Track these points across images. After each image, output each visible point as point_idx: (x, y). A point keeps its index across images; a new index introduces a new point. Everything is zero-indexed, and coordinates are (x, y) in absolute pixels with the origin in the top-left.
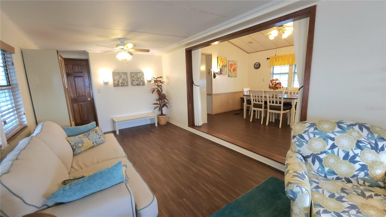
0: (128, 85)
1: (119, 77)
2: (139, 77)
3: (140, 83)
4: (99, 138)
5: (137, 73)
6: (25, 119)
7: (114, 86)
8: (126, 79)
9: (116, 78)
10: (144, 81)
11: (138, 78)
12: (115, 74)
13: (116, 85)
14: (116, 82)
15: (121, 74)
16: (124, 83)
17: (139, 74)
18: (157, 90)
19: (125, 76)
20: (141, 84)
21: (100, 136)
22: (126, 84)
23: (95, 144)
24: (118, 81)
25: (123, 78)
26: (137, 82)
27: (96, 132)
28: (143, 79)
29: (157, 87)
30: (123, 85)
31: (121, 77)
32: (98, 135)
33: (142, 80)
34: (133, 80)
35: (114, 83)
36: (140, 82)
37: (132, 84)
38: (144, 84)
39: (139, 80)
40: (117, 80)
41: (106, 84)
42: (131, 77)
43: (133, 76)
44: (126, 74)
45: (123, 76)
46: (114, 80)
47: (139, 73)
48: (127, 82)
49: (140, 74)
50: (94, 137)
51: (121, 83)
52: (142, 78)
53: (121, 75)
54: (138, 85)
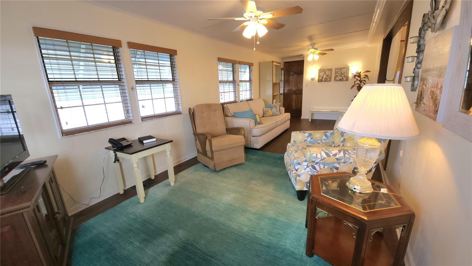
0: (330, 81)
1: (323, 73)
2: (343, 72)
3: (343, 79)
4: (277, 112)
5: (341, 69)
6: (252, 96)
7: (318, 81)
8: (330, 75)
9: (321, 74)
10: (348, 76)
11: (342, 74)
12: (320, 71)
13: (320, 81)
14: (320, 78)
15: (326, 70)
16: (327, 79)
17: (343, 70)
18: (358, 85)
19: (330, 72)
20: (345, 79)
21: (278, 111)
22: (329, 79)
23: (273, 114)
24: (323, 77)
25: (328, 74)
26: (340, 78)
27: (276, 108)
28: (348, 74)
29: (358, 82)
30: (326, 80)
31: (325, 73)
32: (277, 110)
33: (346, 75)
34: (336, 76)
35: (319, 79)
36: (343, 77)
37: (335, 80)
38: (347, 79)
39: (343, 75)
40: (321, 77)
41: (313, 79)
42: (335, 73)
43: (337, 72)
44: (331, 70)
45: (327, 72)
46: (319, 76)
47: (344, 68)
48: (330, 78)
49: (345, 70)
50: (274, 110)
51: (325, 79)
52: (346, 73)
53: (326, 72)
54: (340, 80)
